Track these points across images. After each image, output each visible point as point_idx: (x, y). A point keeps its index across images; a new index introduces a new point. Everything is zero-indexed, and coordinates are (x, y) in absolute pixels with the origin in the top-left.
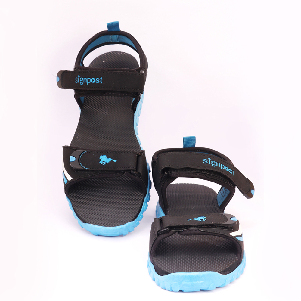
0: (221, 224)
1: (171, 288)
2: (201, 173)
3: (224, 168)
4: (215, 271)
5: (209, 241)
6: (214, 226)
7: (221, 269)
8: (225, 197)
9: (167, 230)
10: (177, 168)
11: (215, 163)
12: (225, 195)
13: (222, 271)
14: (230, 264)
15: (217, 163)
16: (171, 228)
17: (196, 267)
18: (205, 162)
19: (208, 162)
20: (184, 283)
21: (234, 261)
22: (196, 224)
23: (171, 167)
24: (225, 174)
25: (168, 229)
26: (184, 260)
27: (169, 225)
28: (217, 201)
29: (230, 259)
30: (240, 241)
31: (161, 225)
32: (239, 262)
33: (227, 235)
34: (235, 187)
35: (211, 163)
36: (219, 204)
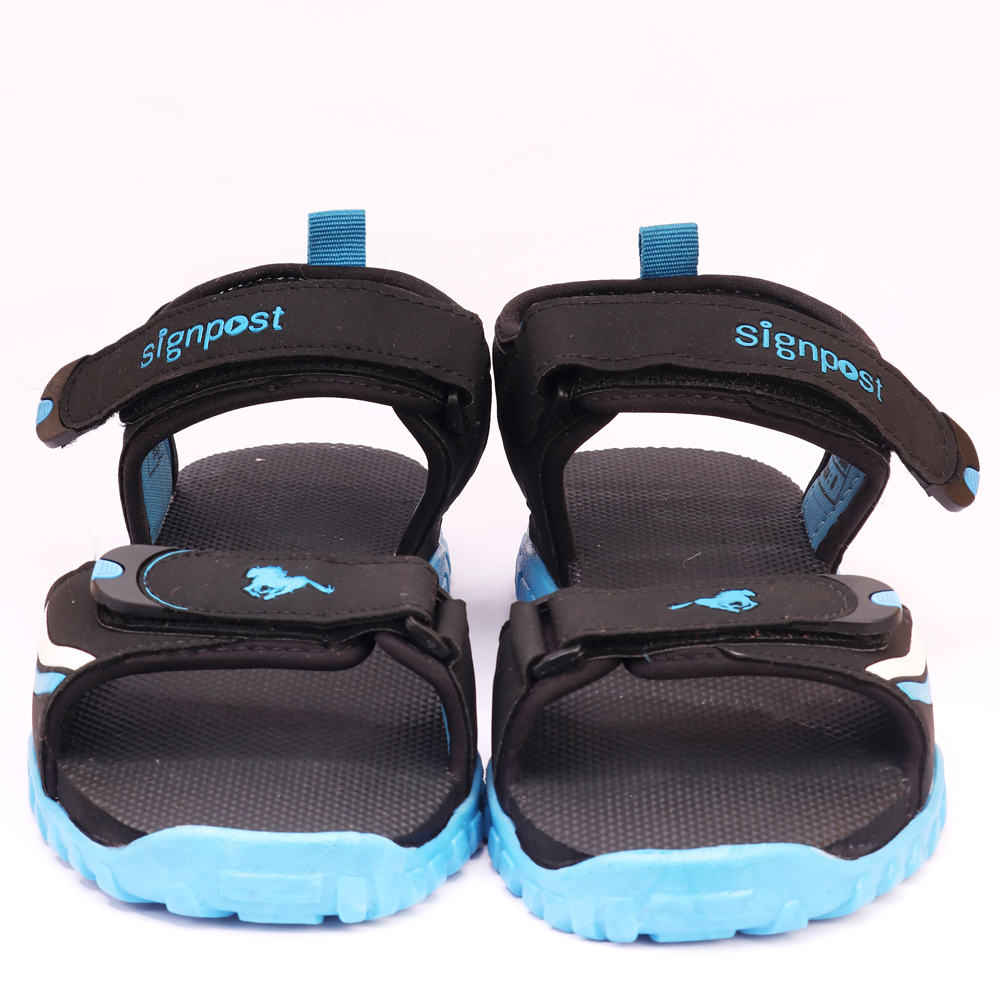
0: (827, 624)
1: (600, 927)
2: (729, 391)
3: (834, 368)
4: (803, 843)
5: (771, 708)
6: (793, 632)
7: (834, 833)
8: (842, 506)
9: (575, 654)
10: (612, 367)
11: (792, 341)
12: (840, 497)
13: (837, 843)
14: (875, 807)
15: (802, 344)
16: (593, 644)
17: (713, 826)
18: (745, 337)
19: (761, 340)
20: (658, 899)
21: (894, 795)
22: (708, 626)
23: (586, 364)
24: (840, 394)
25: (576, 650)
26: (657, 793)
27: (580, 633)
28: (803, 524)
29: (871, 786)
30: (917, 703)
31: (544, 634)
32: (916, 800)
33: (856, 674)
34: (888, 457)
35: (772, 341)
36: (815, 539)
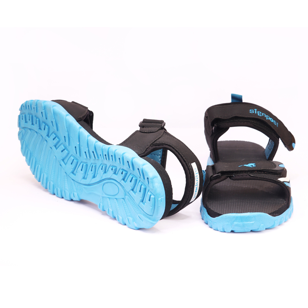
0: (270, 170)
1: (223, 229)
2: (249, 122)
3: (269, 119)
4: (265, 213)
5: (258, 188)
6: (263, 172)
7: (271, 211)
8: (272, 150)
9: (219, 175)
10: (225, 118)
11: (261, 113)
13: (272, 213)
14: (279, 207)
15: (263, 114)
16: (223, 173)
17: (247, 209)
20: (235, 223)
21: (283, 205)
22: (246, 170)
23: (220, 118)
24: (269, 124)
25: (220, 174)
26: (235, 203)
27: (220, 171)
29: (278, 203)
30: (288, 186)
31: (213, 172)
32: (287, 206)
33: (276, 180)
34: (279, 139)
35: (257, 112)
36: (267, 157)
